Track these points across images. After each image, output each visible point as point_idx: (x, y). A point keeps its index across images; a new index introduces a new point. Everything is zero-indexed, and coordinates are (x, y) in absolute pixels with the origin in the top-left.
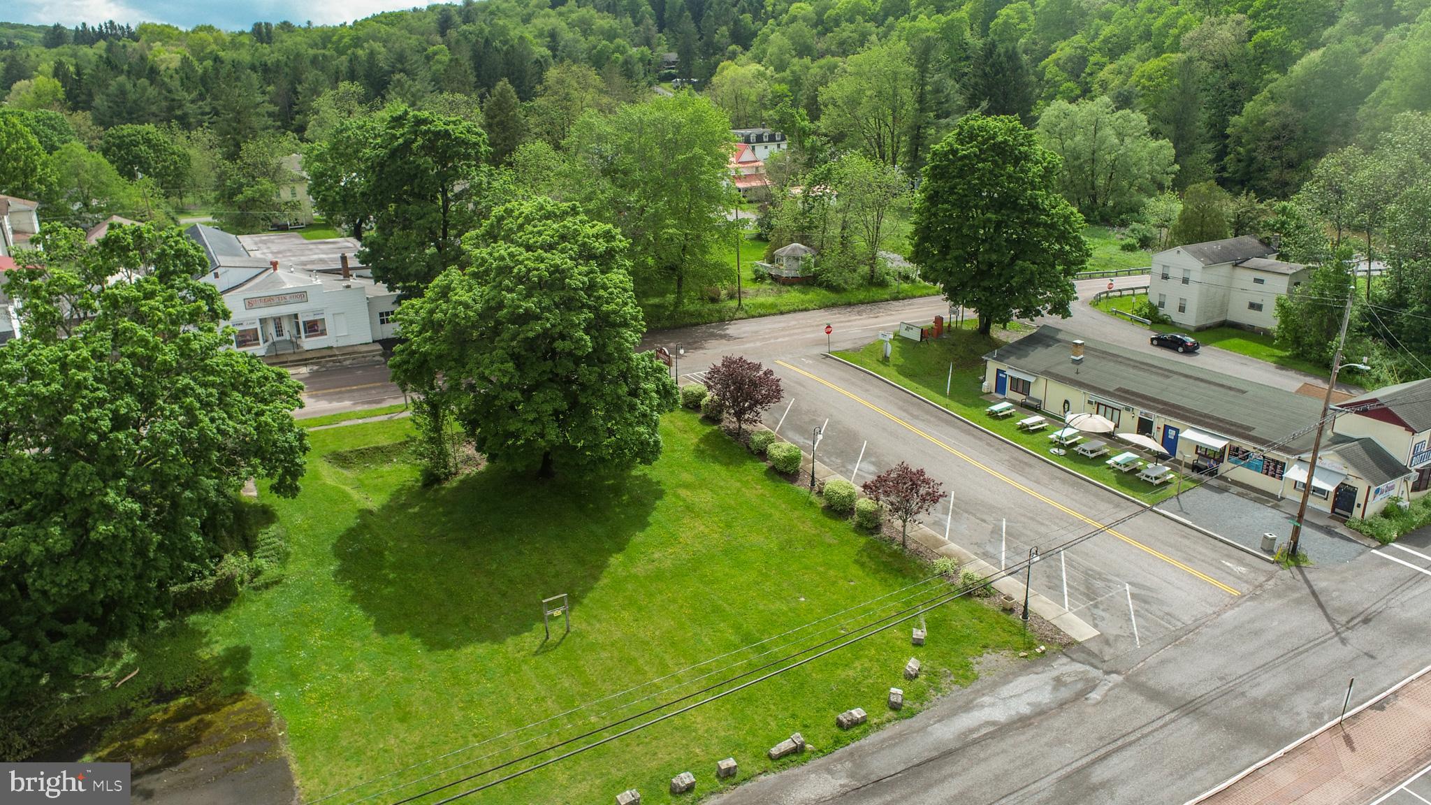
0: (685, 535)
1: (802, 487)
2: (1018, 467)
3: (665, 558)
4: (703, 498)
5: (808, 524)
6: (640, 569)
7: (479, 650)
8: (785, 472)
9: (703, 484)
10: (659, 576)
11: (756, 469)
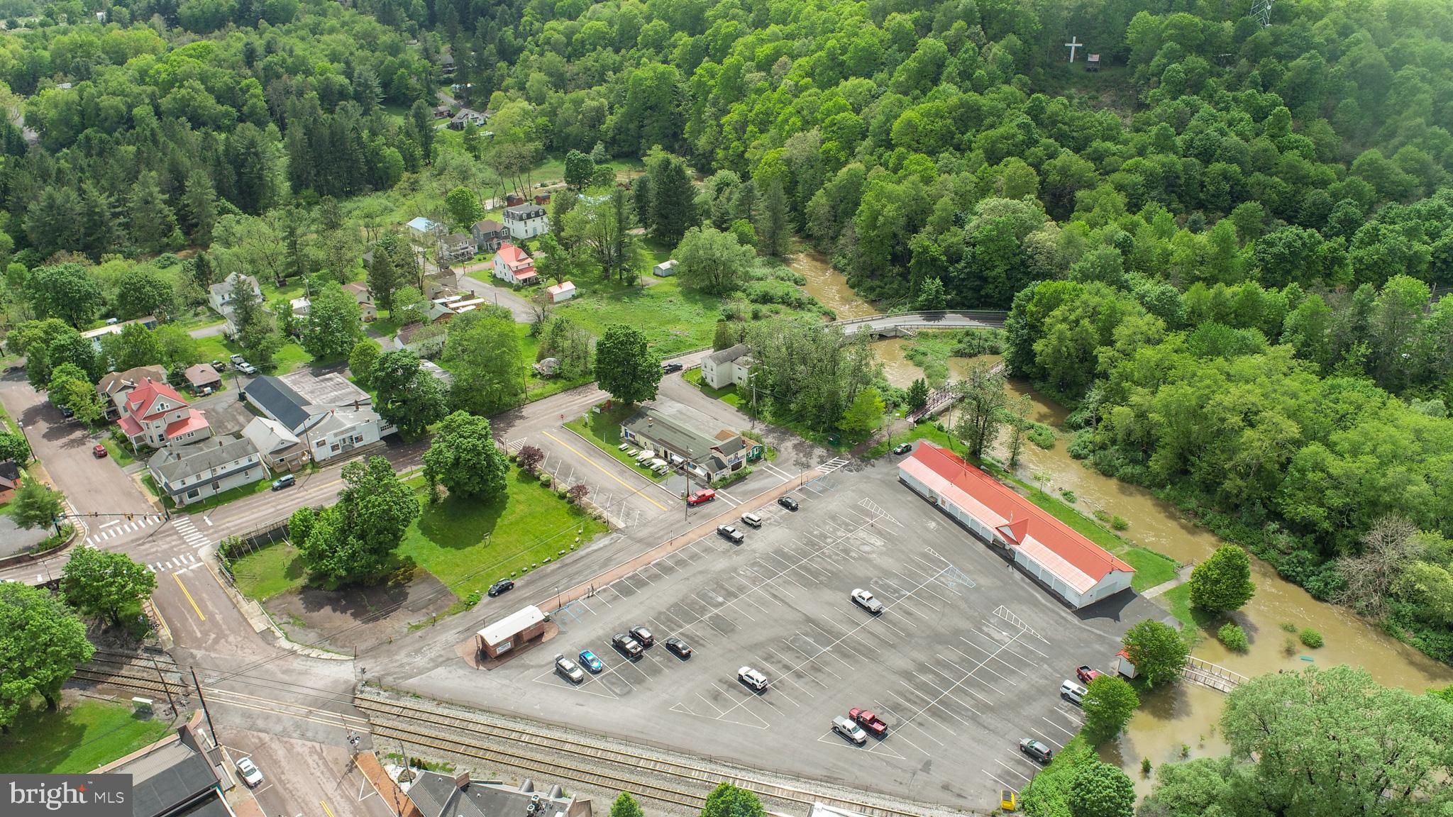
0: (517, 510)
1: (551, 489)
2: (622, 473)
3: (512, 518)
4: (522, 497)
5: (553, 502)
6: (506, 522)
7: (469, 549)
8: (546, 485)
9: (521, 492)
10: (511, 524)
11: (536, 484)
